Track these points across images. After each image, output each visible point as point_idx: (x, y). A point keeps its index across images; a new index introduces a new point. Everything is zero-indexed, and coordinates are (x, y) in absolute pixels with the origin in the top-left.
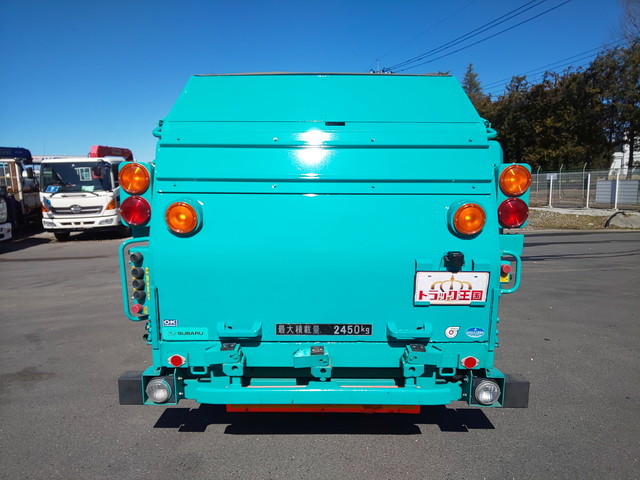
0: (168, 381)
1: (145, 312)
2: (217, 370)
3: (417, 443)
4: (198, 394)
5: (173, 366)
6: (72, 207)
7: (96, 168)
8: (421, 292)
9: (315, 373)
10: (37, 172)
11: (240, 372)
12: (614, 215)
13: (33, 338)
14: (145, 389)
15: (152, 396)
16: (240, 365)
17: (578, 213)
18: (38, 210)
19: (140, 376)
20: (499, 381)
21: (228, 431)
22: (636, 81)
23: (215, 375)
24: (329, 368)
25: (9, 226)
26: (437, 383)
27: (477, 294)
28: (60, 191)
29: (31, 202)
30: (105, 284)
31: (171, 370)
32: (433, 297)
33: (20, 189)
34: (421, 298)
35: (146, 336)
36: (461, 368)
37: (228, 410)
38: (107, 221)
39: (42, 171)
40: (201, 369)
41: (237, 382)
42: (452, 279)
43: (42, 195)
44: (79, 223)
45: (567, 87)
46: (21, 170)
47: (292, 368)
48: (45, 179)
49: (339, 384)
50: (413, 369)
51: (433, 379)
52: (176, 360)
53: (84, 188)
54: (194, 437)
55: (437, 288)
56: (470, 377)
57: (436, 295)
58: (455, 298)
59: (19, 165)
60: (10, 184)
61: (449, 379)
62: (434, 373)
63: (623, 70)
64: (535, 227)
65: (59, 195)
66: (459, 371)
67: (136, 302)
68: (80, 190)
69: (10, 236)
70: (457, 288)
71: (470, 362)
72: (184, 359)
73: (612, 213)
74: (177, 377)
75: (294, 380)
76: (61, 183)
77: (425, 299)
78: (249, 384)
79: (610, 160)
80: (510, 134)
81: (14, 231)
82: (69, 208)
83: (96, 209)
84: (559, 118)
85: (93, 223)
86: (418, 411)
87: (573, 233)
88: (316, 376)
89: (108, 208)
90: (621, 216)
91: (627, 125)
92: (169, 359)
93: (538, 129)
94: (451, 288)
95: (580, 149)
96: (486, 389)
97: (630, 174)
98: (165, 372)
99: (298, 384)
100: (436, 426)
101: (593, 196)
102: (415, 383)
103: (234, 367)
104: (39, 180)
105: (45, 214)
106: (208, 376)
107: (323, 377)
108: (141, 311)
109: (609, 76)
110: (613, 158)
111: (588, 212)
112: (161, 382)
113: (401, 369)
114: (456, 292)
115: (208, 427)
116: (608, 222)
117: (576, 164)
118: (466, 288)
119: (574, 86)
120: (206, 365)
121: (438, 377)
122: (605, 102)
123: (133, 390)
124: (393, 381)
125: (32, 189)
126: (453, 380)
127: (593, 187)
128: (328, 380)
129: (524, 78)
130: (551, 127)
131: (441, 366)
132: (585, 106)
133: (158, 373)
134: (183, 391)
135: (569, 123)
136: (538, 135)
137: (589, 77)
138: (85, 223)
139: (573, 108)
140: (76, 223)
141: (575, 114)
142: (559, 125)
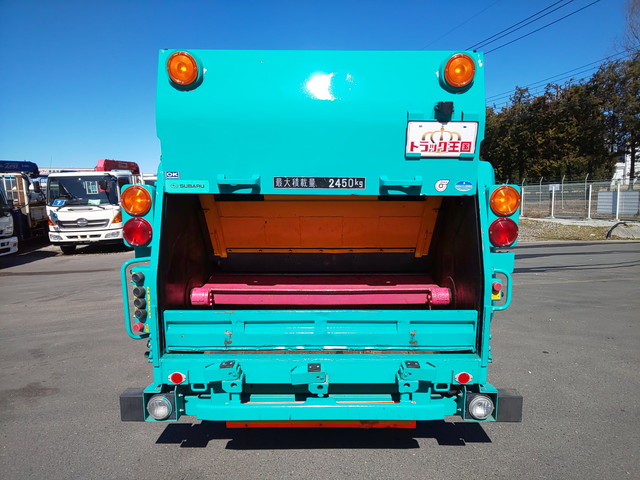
0: (169, 398)
1: (147, 331)
2: (217, 387)
3: (415, 457)
4: (199, 410)
5: (174, 384)
6: (79, 220)
7: (102, 181)
8: (412, 143)
9: (312, 389)
10: (44, 184)
11: (239, 389)
12: (616, 226)
13: (37, 354)
14: (146, 406)
15: (153, 414)
16: (239, 382)
17: (580, 223)
18: (44, 223)
19: (141, 393)
20: (492, 396)
21: (229, 446)
22: (637, 93)
23: (215, 392)
24: (326, 384)
25: (15, 240)
26: (432, 398)
27: (466, 146)
28: (66, 205)
29: (37, 216)
30: (110, 298)
31: (171, 388)
32: (424, 148)
33: (26, 203)
34: (412, 150)
35: (147, 353)
36: (454, 383)
37: (228, 427)
38: (113, 234)
39: (49, 183)
40: (201, 386)
41: (237, 398)
42: (442, 129)
43: (48, 208)
44: (85, 236)
45: (569, 99)
46: (28, 184)
47: (290, 385)
48: (51, 192)
49: (337, 400)
50: (408, 385)
51: (429, 394)
52: (177, 378)
53: (90, 201)
54: (196, 453)
55: (428, 139)
56: (464, 392)
57: (427, 146)
58: (445, 150)
59: (26, 179)
60: (16, 197)
61: (444, 394)
62: (430, 389)
63: (623, 82)
64: (538, 238)
65: (66, 209)
66: (453, 387)
67: (137, 321)
68: (86, 204)
69: (15, 249)
70: (446, 139)
71: (464, 377)
72: (184, 376)
73: (613, 224)
74: (177, 394)
75: (293, 396)
76: (68, 197)
77: (416, 151)
78: (249, 400)
79: (611, 170)
80: (513, 145)
81: (20, 244)
82: (75, 222)
83: (102, 223)
84: (561, 130)
85: (99, 236)
86: (414, 426)
87: (575, 244)
88: (313, 392)
89: (114, 222)
90: (622, 227)
91: (628, 135)
92: (170, 376)
93: (540, 141)
94: (441, 139)
95: (582, 159)
96: (480, 404)
97: (631, 185)
98: (166, 389)
99: (297, 400)
100: (434, 440)
101: (594, 207)
102: (411, 398)
103: (233, 385)
104: (45, 193)
105: (51, 228)
106: (208, 392)
107: (321, 393)
108: (142, 330)
109: (610, 87)
110: (615, 168)
111: (590, 223)
112: (162, 399)
113: (396, 385)
114: (445, 144)
115: (210, 442)
116: (609, 233)
117: (579, 174)
118: (455, 139)
119: (576, 98)
120: (206, 382)
121: (433, 392)
122: (606, 113)
123: (135, 407)
124: (389, 396)
125: (39, 203)
126: (448, 395)
127: (595, 197)
128: (326, 396)
129: (526, 90)
130: (553, 139)
131: (436, 382)
132: (586, 118)
133: (159, 390)
134: (184, 408)
135: (570, 134)
136: (541, 146)
137: (591, 89)
138: (91, 236)
139: (574, 119)
140: (82, 237)
141: (577, 126)
142: (560, 135)
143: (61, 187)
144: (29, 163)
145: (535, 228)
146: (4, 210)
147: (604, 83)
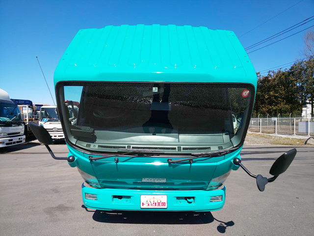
6: (54, 128)
12: (309, 139)
17: (291, 137)
22: (312, 76)
25: (24, 137)
28: (49, 121)
43: (40, 122)
44: (56, 136)
45: (280, 77)
48: (42, 115)
63: (306, 70)
64: (271, 143)
65: (48, 123)
69: (24, 141)
73: (308, 138)
76: (49, 117)
79: (301, 112)
81: (26, 139)
82: (52, 129)
84: (277, 92)
85: (62, 136)
87: (290, 147)
90: (312, 139)
91: (309, 95)
93: (266, 97)
95: (287, 106)
101: (297, 129)
109: (300, 73)
110: (302, 110)
111: (295, 137)
116: (306, 142)
119: (283, 77)
122: (298, 85)
127: (297, 125)
129: (259, 73)
130: (273, 96)
132: (288, 86)
135: (281, 94)
136: (267, 99)
137: (290, 73)
138: (59, 136)
139: (283, 87)
140: (55, 136)
141: (284, 90)
142: (276, 95)
143: (46, 112)
144: (29, 101)
145: (269, 139)
146: (21, 123)
147: (296, 70)
